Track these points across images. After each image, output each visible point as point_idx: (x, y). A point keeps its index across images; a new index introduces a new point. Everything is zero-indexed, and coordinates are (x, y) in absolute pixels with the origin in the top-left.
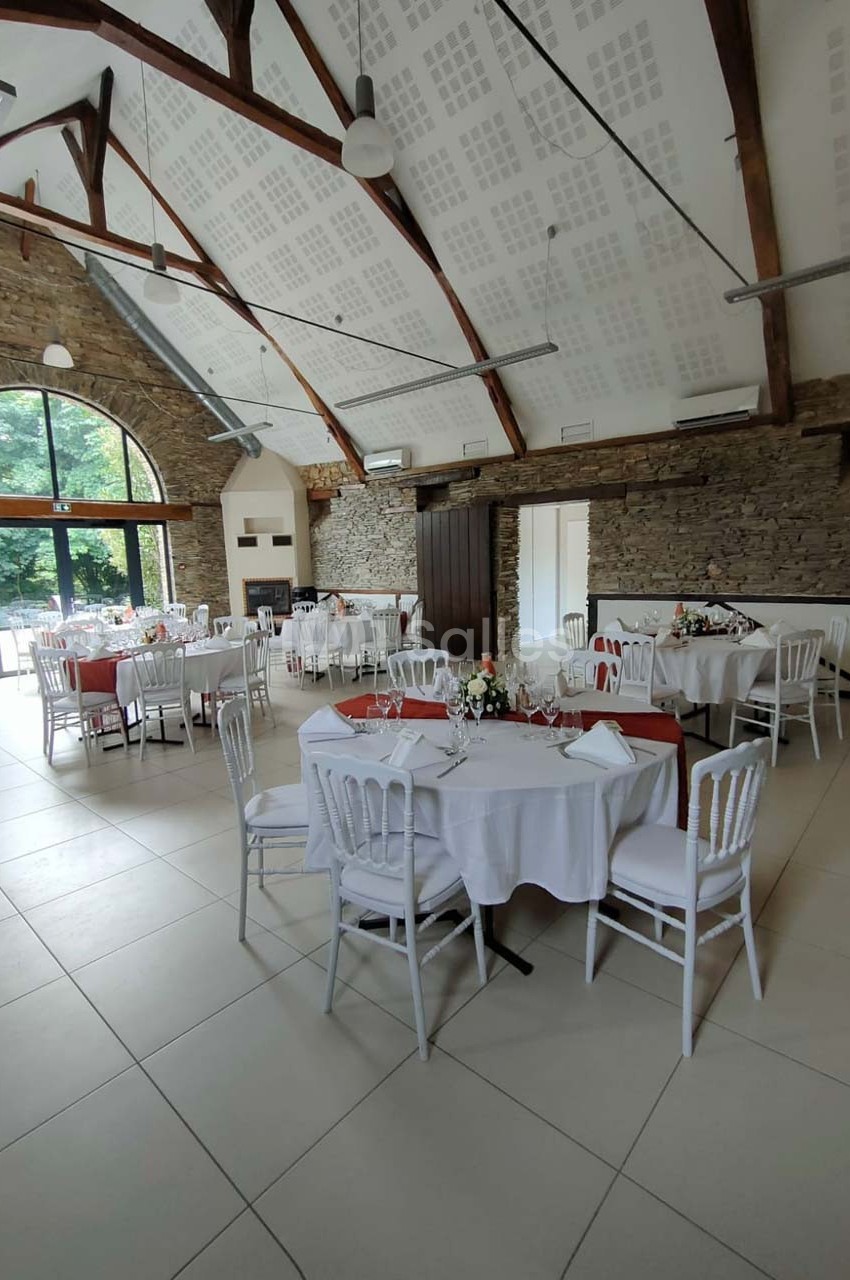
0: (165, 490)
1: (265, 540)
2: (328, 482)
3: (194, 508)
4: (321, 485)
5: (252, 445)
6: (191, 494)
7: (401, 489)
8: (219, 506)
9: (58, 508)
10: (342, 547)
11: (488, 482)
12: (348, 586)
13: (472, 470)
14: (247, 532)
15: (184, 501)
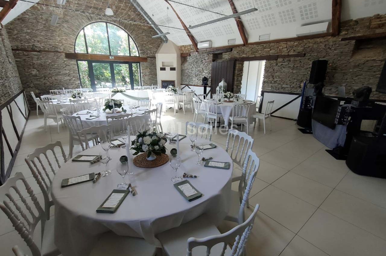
0: (140, 53)
1: (168, 69)
2: (187, 51)
3: (148, 58)
4: (185, 52)
5: (165, 39)
6: (147, 54)
7: (208, 54)
8: (155, 58)
9: (111, 58)
10: (190, 72)
11: (235, 53)
12: (191, 84)
13: (230, 49)
14: (163, 66)
15: (145, 56)
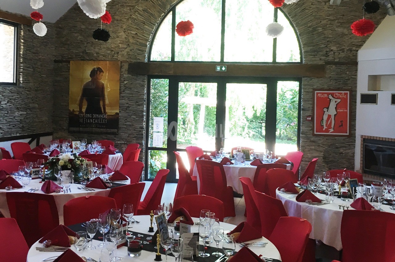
0: (305, 52)
1: (384, 98)
3: (328, 66)
6: (327, 55)
9: (218, 69)
15: (318, 61)
